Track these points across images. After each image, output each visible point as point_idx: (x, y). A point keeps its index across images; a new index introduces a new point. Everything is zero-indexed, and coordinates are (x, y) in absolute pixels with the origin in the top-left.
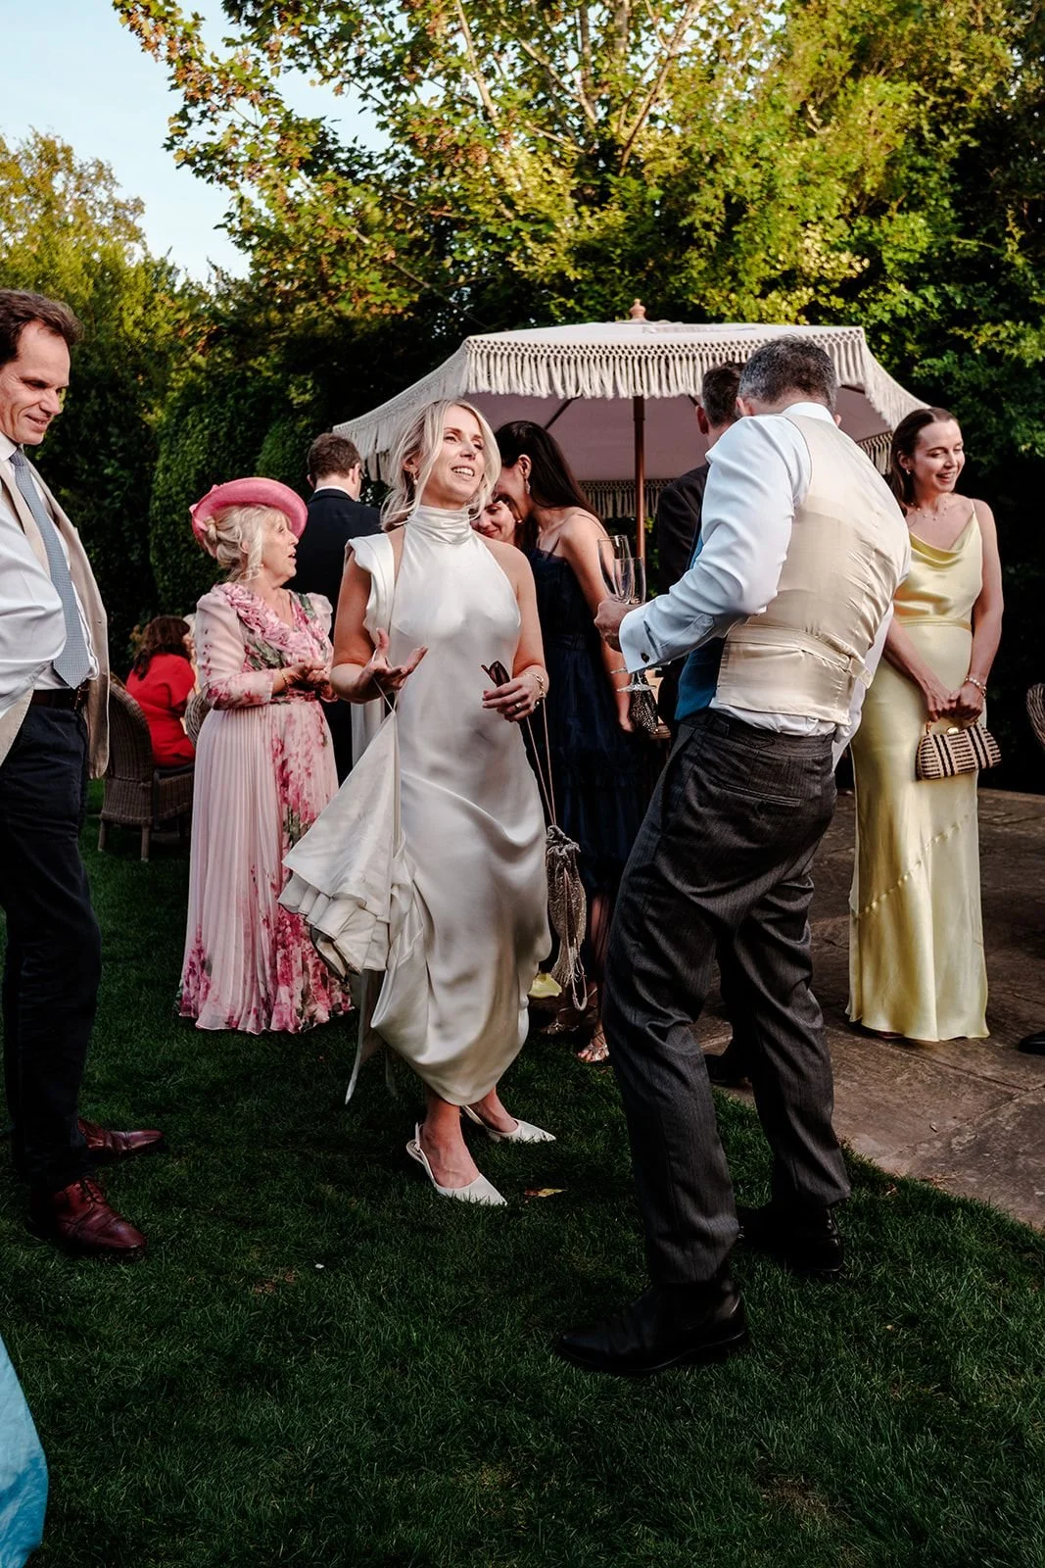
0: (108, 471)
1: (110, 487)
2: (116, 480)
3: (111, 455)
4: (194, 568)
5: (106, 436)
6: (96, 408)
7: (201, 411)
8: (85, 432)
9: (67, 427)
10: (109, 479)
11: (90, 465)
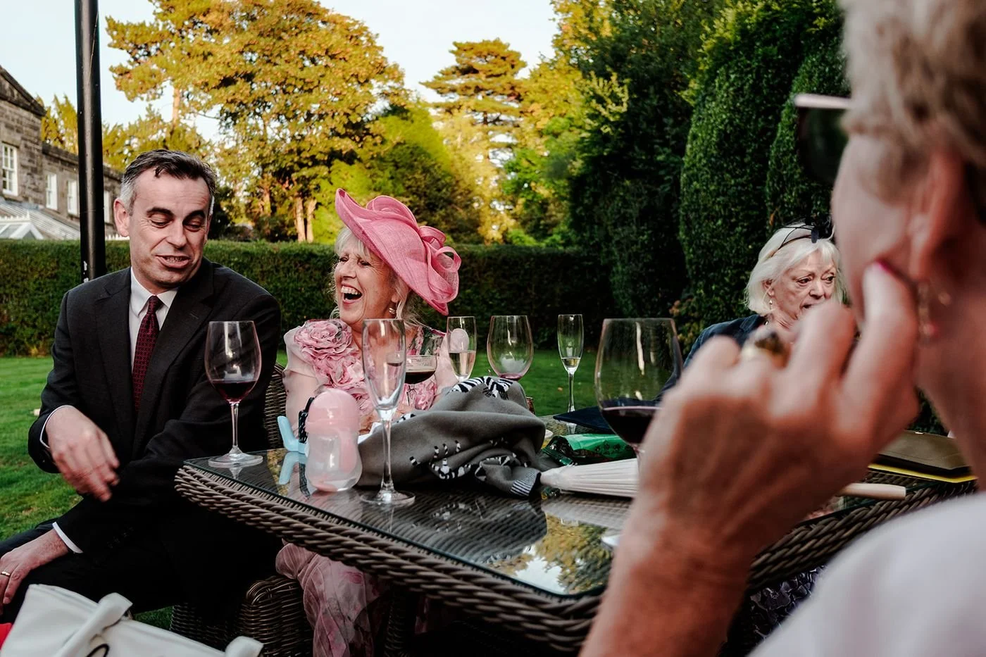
0: (660, 158)
1: (662, 173)
2: (668, 166)
3: (665, 144)
4: (712, 237)
5: (661, 126)
6: (655, 103)
7: (729, 68)
8: (644, 126)
9: (630, 124)
10: (660, 165)
11: (646, 155)
